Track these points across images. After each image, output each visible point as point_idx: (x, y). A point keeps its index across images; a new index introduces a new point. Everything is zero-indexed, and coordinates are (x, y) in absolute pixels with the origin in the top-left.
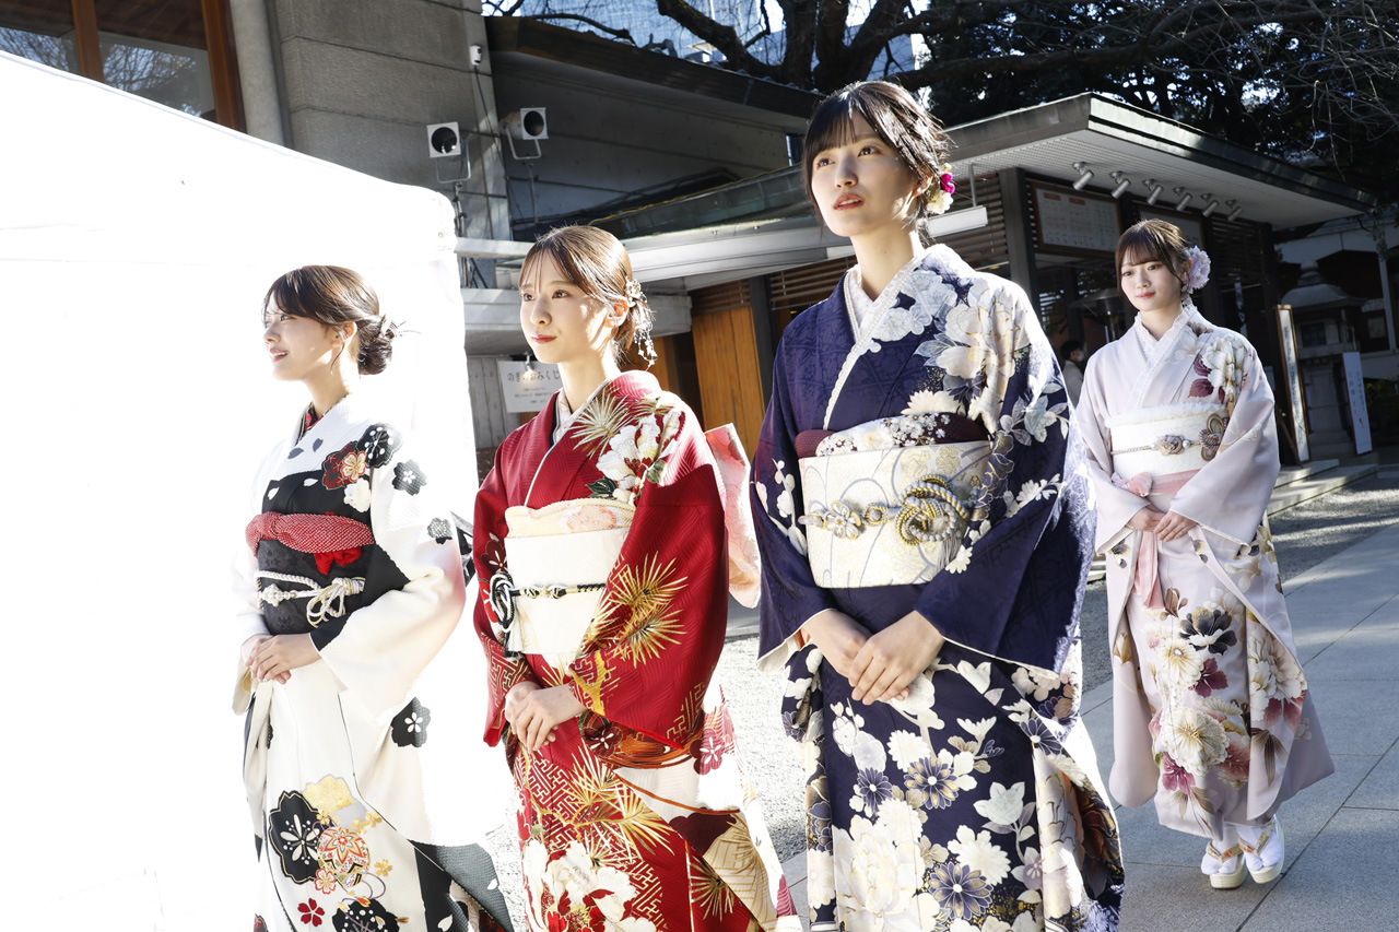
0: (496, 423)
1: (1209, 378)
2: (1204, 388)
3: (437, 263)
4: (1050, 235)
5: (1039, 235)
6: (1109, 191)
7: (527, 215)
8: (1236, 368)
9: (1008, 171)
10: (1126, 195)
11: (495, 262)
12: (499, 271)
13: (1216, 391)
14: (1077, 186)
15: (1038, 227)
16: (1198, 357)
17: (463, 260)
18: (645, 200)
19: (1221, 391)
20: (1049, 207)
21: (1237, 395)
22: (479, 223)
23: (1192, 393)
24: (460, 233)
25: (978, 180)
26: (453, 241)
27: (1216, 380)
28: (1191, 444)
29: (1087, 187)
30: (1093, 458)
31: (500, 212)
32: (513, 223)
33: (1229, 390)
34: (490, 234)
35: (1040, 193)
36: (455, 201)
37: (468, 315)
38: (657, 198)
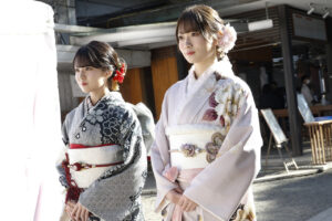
0: (69, 101)
1: (217, 109)
2: (213, 115)
3: (46, 34)
4: (298, 32)
5: (293, 32)
6: (321, 16)
7: (83, 15)
8: (232, 103)
9: (281, 5)
10: (328, 17)
11: (70, 34)
12: (71, 38)
13: (219, 118)
14: (309, 13)
15: (293, 29)
16: (214, 94)
17: (56, 33)
18: (132, 11)
19: (222, 118)
20: (297, 21)
21: (232, 121)
22: (63, 18)
23: (204, 118)
24: (55, 22)
25: (269, 8)
26: (53, 24)
27: (220, 110)
28: (200, 151)
29: (313, 13)
30: (159, 154)
31: (72, 14)
32: (78, 18)
33: (227, 118)
34: (68, 23)
35: (294, 15)
36: (53, 8)
37: (58, 55)
38: (138, 11)
